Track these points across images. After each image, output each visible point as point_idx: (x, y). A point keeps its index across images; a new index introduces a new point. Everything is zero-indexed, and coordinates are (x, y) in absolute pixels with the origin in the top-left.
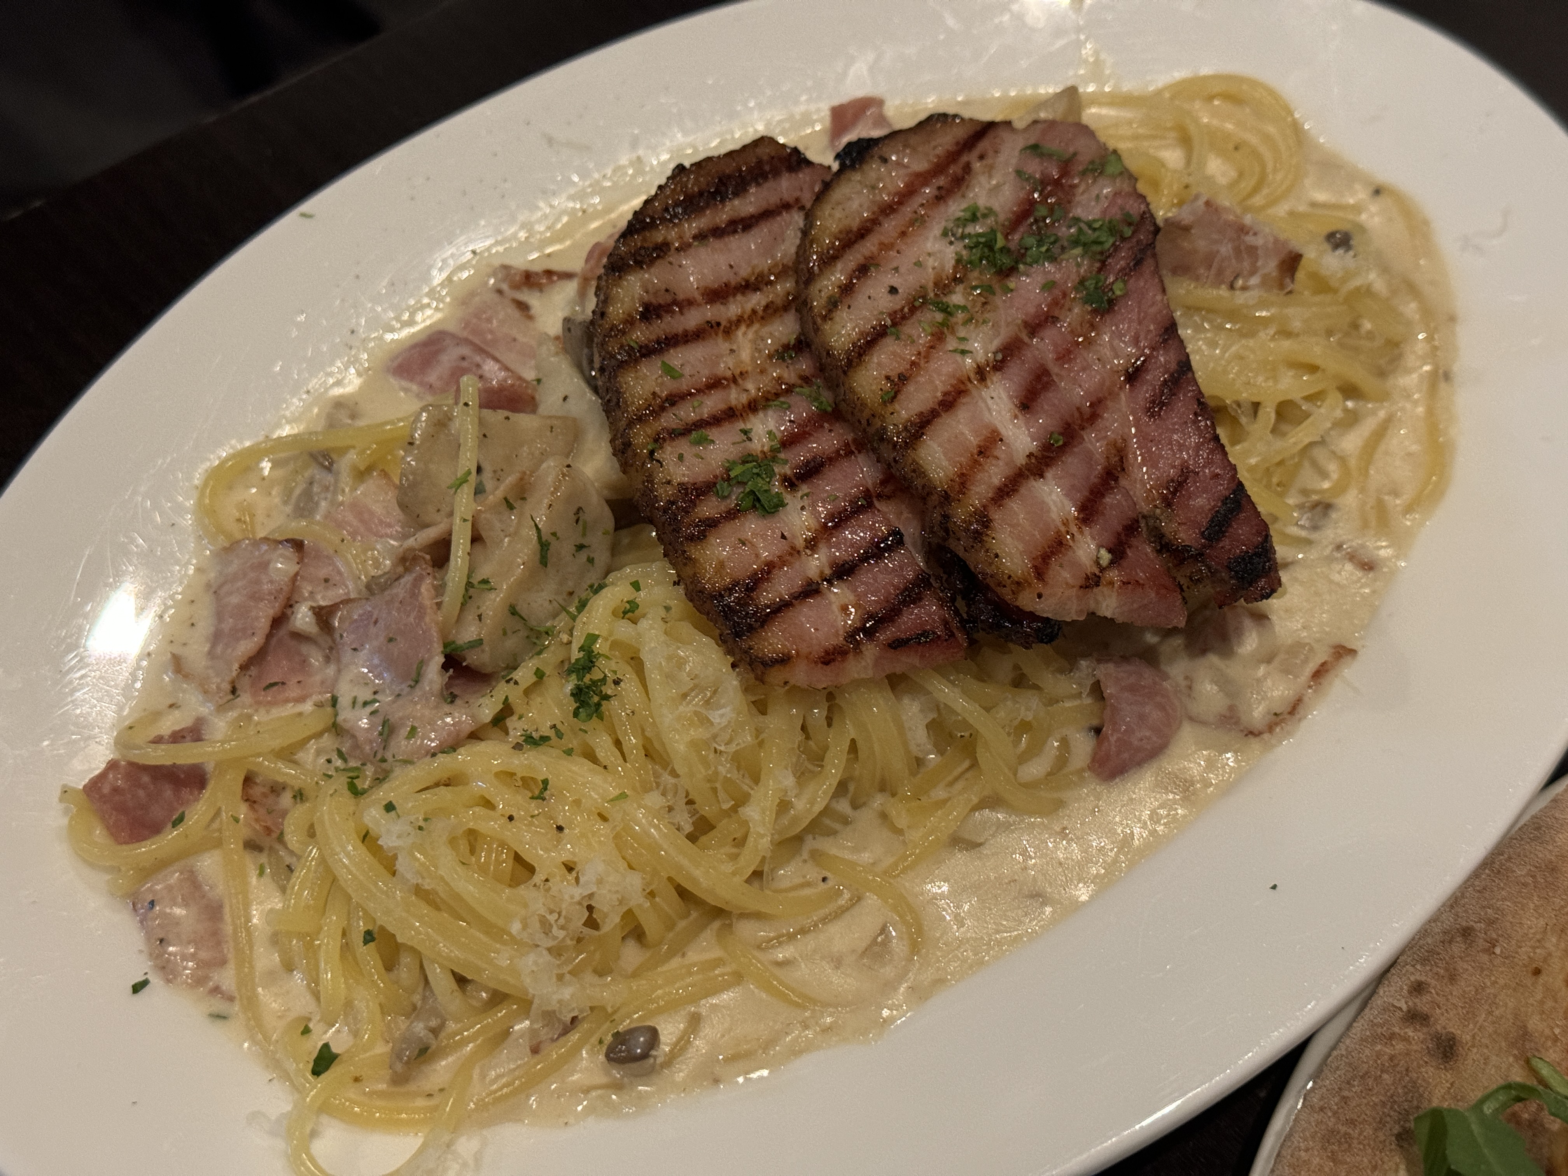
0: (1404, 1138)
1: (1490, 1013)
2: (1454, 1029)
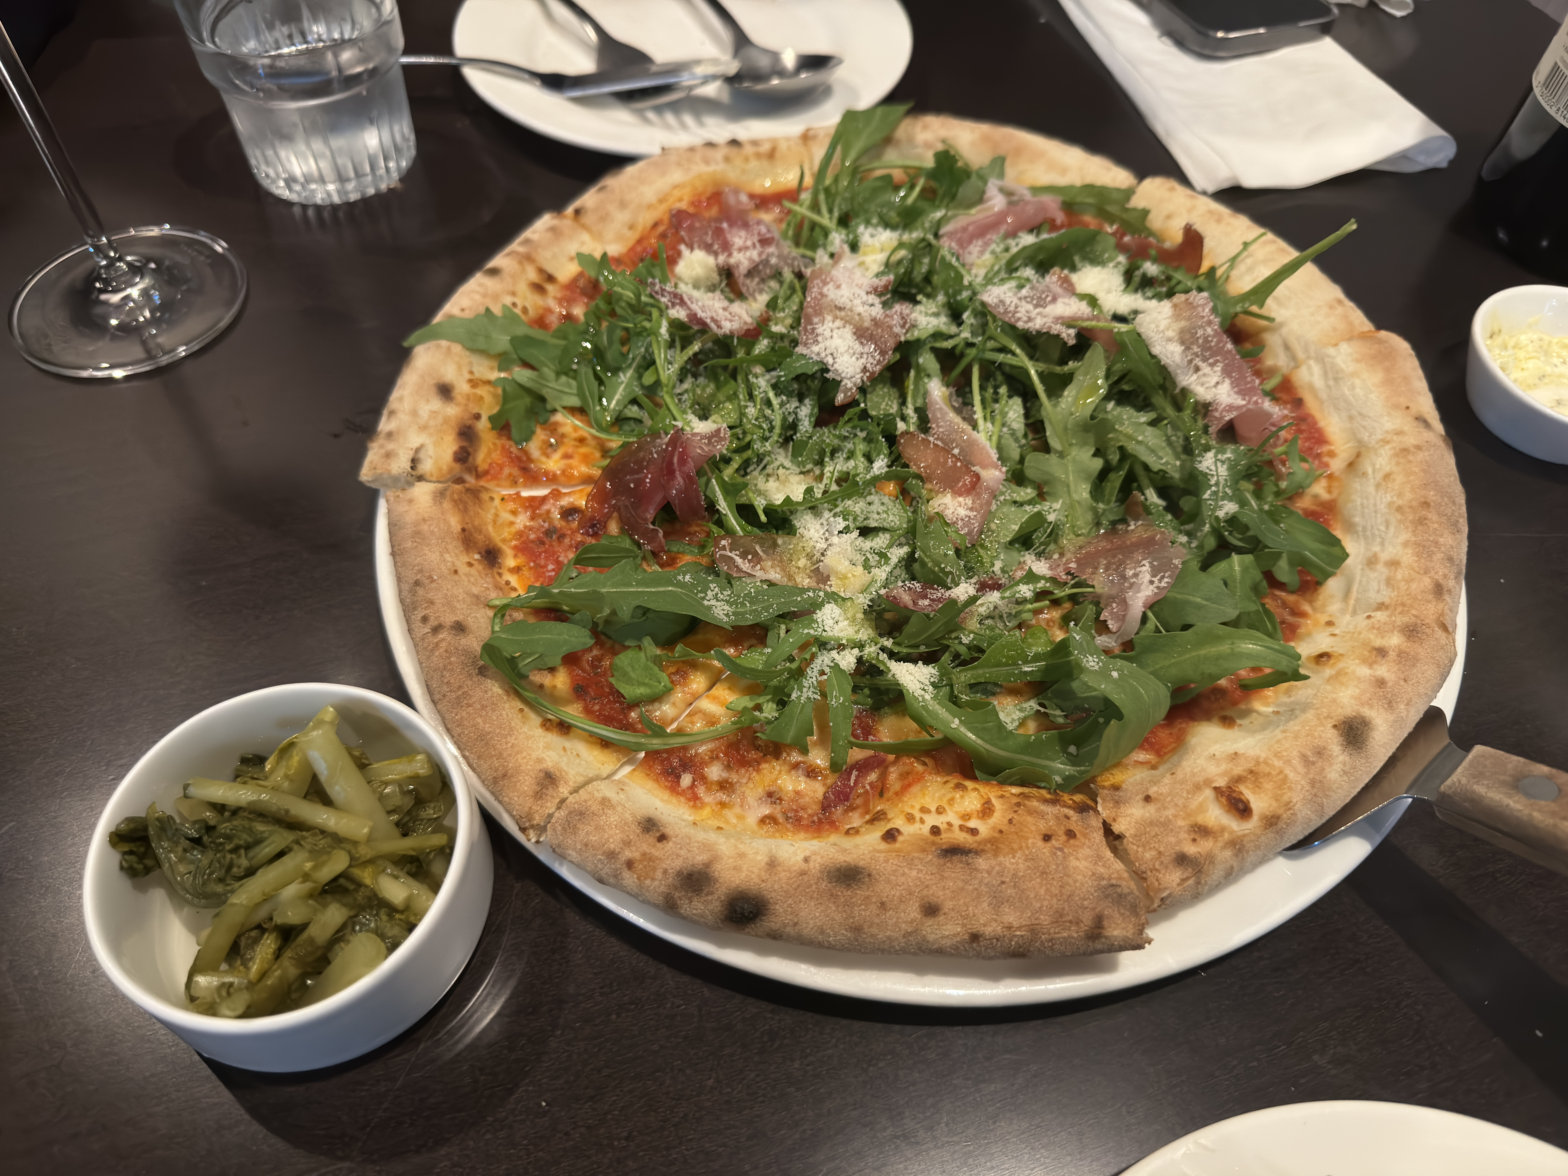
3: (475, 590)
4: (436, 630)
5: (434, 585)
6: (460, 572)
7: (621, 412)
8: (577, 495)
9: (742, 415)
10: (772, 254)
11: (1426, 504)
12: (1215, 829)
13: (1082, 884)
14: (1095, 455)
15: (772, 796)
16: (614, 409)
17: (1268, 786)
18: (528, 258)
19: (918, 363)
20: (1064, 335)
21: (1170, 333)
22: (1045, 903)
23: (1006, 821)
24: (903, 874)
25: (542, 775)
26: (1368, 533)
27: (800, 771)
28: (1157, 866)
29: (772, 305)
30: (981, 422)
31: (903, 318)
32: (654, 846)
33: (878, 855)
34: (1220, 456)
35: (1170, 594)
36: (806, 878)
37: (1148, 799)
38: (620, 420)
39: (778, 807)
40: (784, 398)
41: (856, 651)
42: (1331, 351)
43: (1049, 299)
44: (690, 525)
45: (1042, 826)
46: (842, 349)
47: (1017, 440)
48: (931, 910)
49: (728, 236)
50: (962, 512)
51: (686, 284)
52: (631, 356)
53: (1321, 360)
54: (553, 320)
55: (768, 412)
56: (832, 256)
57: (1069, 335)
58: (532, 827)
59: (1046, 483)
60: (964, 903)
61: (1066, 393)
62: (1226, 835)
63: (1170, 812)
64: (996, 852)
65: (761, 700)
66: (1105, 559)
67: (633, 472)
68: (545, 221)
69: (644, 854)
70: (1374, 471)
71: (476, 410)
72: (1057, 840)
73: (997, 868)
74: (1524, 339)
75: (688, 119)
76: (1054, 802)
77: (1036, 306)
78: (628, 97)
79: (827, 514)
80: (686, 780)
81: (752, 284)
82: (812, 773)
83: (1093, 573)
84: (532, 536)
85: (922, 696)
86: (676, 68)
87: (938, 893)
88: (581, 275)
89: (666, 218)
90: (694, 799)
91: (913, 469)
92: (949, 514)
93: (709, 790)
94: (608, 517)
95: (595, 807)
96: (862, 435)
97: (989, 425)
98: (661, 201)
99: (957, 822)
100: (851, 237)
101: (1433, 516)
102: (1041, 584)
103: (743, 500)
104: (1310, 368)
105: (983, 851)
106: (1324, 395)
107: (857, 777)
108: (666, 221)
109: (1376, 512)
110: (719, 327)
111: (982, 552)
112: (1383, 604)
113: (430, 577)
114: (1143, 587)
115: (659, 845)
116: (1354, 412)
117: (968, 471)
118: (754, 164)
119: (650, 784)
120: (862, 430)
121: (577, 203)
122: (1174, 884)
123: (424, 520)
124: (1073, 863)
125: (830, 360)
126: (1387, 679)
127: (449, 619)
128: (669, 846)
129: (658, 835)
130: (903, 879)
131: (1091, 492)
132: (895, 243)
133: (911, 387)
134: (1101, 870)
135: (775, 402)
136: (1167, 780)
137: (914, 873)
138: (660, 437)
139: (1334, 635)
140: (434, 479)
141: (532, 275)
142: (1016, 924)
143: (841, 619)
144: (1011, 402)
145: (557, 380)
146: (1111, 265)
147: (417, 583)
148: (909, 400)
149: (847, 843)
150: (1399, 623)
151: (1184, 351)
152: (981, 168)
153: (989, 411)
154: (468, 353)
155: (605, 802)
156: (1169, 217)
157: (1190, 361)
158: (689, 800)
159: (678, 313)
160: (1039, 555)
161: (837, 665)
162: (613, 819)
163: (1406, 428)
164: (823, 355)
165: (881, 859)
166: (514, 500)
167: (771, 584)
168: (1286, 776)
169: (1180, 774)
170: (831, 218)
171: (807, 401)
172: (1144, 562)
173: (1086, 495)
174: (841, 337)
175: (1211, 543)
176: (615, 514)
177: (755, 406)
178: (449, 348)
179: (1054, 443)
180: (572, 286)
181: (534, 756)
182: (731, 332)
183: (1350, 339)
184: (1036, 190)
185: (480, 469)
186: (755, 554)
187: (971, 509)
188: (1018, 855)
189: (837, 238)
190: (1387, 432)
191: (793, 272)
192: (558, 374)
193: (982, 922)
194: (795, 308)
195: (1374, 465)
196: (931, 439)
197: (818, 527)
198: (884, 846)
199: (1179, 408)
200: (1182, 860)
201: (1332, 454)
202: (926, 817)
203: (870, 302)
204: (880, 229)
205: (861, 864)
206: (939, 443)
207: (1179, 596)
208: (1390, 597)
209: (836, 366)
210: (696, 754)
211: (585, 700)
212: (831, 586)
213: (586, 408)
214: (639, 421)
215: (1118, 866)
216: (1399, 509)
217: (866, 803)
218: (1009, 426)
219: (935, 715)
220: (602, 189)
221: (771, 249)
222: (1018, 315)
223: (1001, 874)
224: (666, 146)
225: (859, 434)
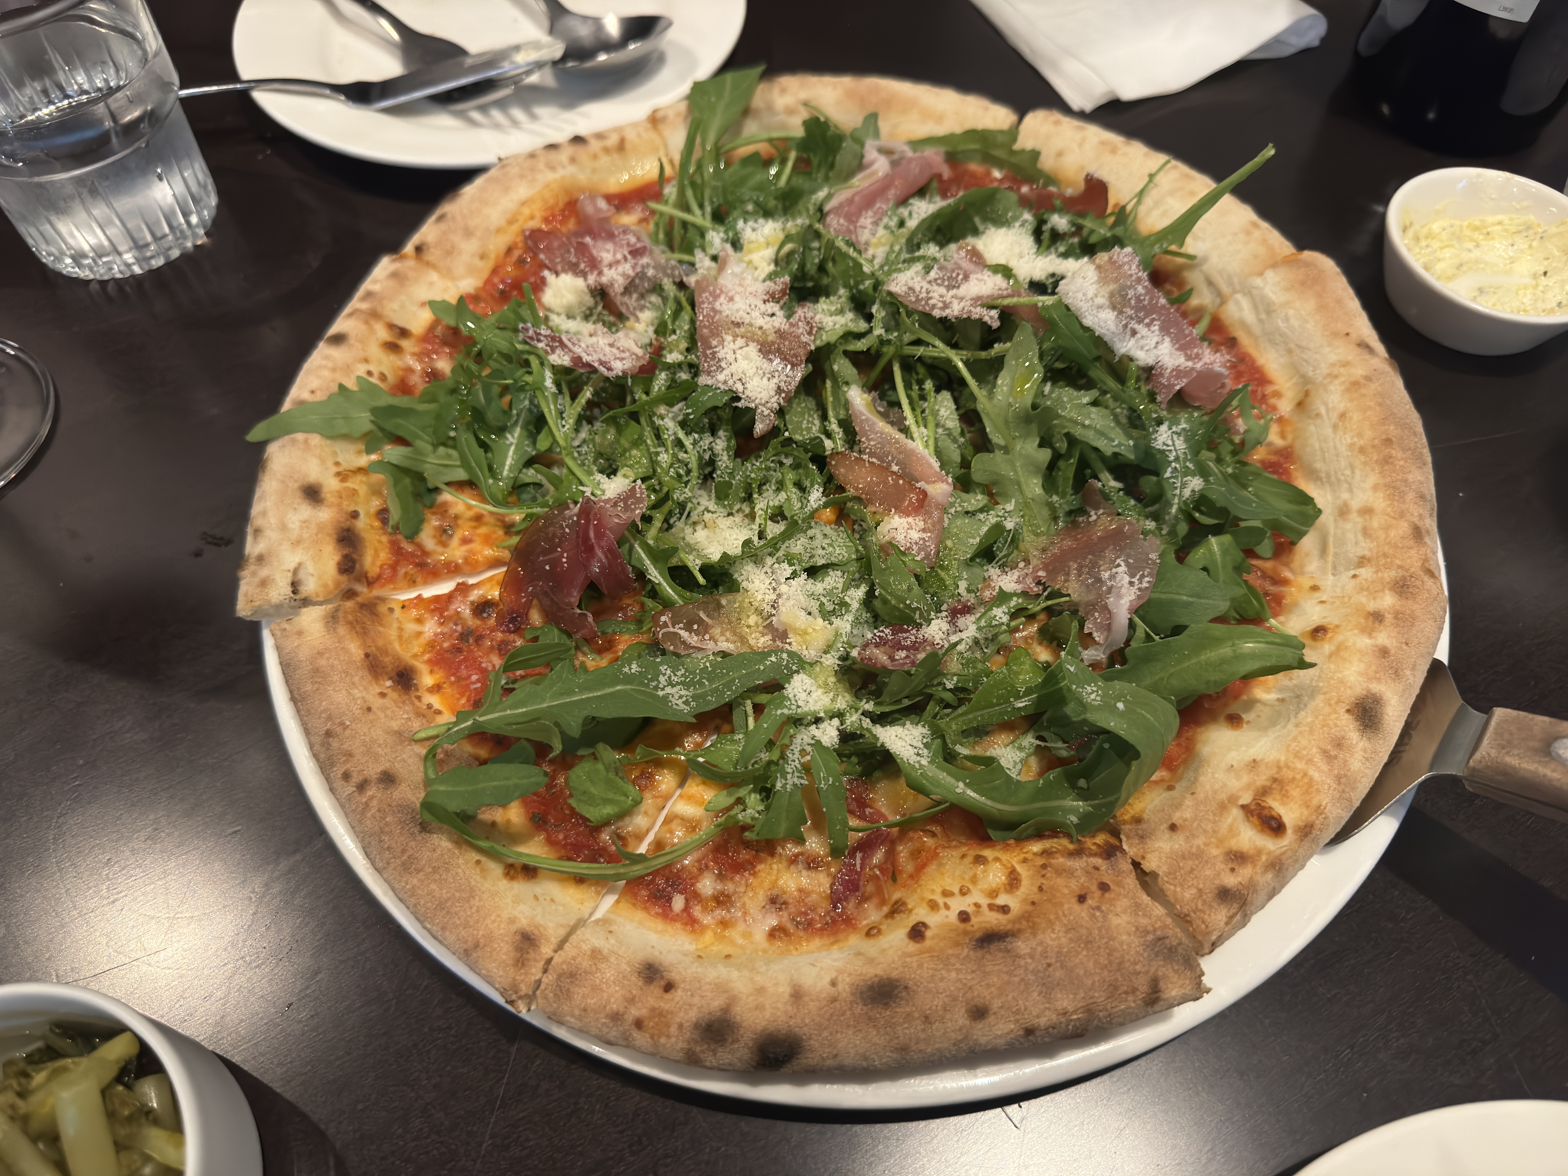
0: (424, 828)
1: (379, 745)
2: (380, 768)
3: (395, 725)
4: (362, 786)
5: (348, 732)
6: (374, 708)
7: (516, 478)
8: (488, 586)
9: (654, 463)
10: (648, 265)
11: (1388, 441)
12: (1252, 852)
13: (1129, 945)
14: (1041, 445)
15: (776, 902)
16: (508, 478)
17: (1295, 793)
18: (375, 315)
19: (832, 370)
20: (986, 319)
21: (1100, 300)
22: (1097, 978)
23: (1035, 890)
24: (942, 979)
25: (518, 938)
26: (1333, 479)
27: (800, 866)
28: (1200, 906)
29: (661, 329)
30: (914, 428)
31: (808, 323)
32: (662, 998)
33: (909, 960)
34: (1174, 429)
35: (1153, 595)
36: (837, 1004)
37: (1173, 828)
38: (518, 488)
39: (785, 914)
40: (696, 436)
41: (836, 722)
42: (1258, 282)
43: (961, 277)
44: (621, 600)
45: (1074, 885)
46: (751, 372)
47: (955, 441)
48: (979, 1013)
49: (595, 252)
50: (915, 535)
51: (559, 314)
52: (515, 412)
53: (1248, 292)
54: (417, 381)
55: (682, 455)
56: (714, 258)
57: (991, 318)
58: (520, 998)
59: (995, 483)
60: (1014, 998)
61: (999, 382)
62: (1264, 858)
63: (1200, 841)
64: (1034, 929)
65: (742, 792)
66: (1075, 561)
67: (545, 552)
68: (384, 266)
69: (653, 1009)
70: (1328, 410)
71: (352, 508)
72: (1093, 898)
73: (1040, 949)
74: (1435, 227)
75: (518, 113)
76: (1078, 853)
77: (949, 288)
78: (446, 100)
79: (769, 561)
80: (678, 903)
81: (632, 301)
82: (812, 864)
83: (1066, 581)
84: (446, 645)
85: (919, 762)
86: (494, 59)
87: (983, 994)
88: (436, 322)
89: (519, 239)
90: (690, 922)
91: (851, 492)
92: (900, 538)
93: (705, 909)
94: (528, 606)
95: (586, 964)
96: (788, 461)
97: (923, 429)
98: (511, 222)
99: (984, 901)
100: (731, 234)
101: (1397, 453)
102: (1014, 602)
103: (674, 562)
104: (1237, 303)
105: (1020, 931)
106: (1257, 330)
107: (863, 859)
108: (520, 245)
109: (1337, 455)
110: (610, 369)
111: (942, 574)
112: (1363, 557)
113: (342, 724)
114: (1123, 590)
115: (668, 996)
116: (1292, 346)
117: (913, 488)
118: (604, 160)
119: (640, 915)
120: (786, 456)
121: (416, 239)
122: (1222, 924)
123: (320, 654)
124: (1115, 921)
125: (739, 387)
126: (1389, 646)
127: (373, 770)
128: (678, 995)
129: (663, 983)
130: (942, 985)
131: (1043, 486)
132: (781, 236)
133: (831, 399)
134: (1144, 921)
135: (688, 442)
136: (1189, 802)
137: (953, 975)
138: (568, 508)
139: (1322, 602)
140: (321, 599)
141: (382, 334)
142: (1071, 1008)
143: (813, 689)
144: (940, 397)
145: (435, 451)
146: (1017, 224)
147: (328, 734)
148: (831, 413)
149: (871, 947)
150: (1388, 580)
151: (1117, 317)
152: (855, 130)
153: (919, 411)
154: (328, 442)
155: (596, 955)
156: (1060, 154)
157: (1125, 326)
158: (686, 924)
159: (559, 358)
160: (1003, 567)
161: (819, 742)
162: (609, 974)
163: (1350, 358)
164: (731, 382)
165: (915, 965)
166: (416, 606)
167: (724, 654)
168: (1311, 779)
169: (1201, 796)
170: (703, 215)
171: (721, 433)
172: (1118, 561)
173: (1039, 491)
174: (746, 358)
175: (1183, 528)
176: (535, 602)
177: (666, 451)
178: (306, 441)
179: (996, 438)
180: (429, 336)
181: (505, 915)
182: (623, 372)
183: (1274, 266)
184: (917, 144)
185: (369, 575)
186: (701, 622)
187: (924, 530)
188: (1057, 928)
189: (716, 238)
190: (1333, 365)
191: (674, 283)
192: (435, 446)
193: (1034, 1013)
194: (686, 327)
195: (1326, 405)
196: (865, 457)
197: (763, 576)
198: (912, 947)
199: (1121, 380)
200: (1224, 895)
201: (1278, 394)
202: (950, 901)
203: (770, 312)
204: (761, 221)
205: (895, 974)
206: (874, 460)
207: (1163, 596)
208: (1370, 550)
209: (747, 393)
210: (684, 867)
211: (546, 831)
212: (790, 644)
213: (475, 481)
214: (538, 485)
215: (1159, 910)
216: (1362, 450)
217: (879, 892)
218: (943, 426)
219: (936, 783)
220: (441, 218)
221: (645, 260)
222: (931, 302)
223: (1044, 954)
224: (503, 156)
225: (785, 461)
